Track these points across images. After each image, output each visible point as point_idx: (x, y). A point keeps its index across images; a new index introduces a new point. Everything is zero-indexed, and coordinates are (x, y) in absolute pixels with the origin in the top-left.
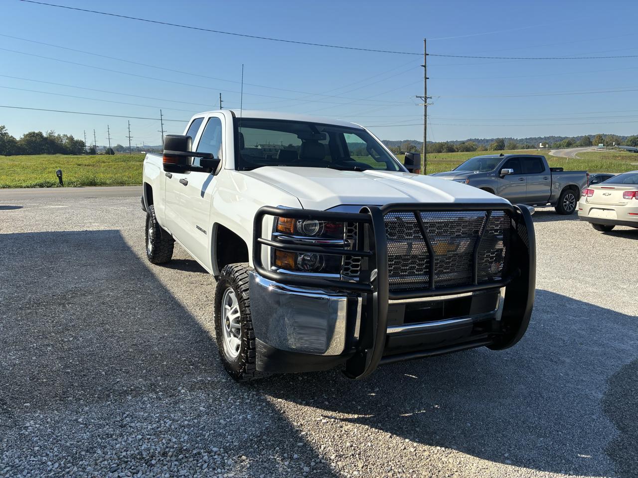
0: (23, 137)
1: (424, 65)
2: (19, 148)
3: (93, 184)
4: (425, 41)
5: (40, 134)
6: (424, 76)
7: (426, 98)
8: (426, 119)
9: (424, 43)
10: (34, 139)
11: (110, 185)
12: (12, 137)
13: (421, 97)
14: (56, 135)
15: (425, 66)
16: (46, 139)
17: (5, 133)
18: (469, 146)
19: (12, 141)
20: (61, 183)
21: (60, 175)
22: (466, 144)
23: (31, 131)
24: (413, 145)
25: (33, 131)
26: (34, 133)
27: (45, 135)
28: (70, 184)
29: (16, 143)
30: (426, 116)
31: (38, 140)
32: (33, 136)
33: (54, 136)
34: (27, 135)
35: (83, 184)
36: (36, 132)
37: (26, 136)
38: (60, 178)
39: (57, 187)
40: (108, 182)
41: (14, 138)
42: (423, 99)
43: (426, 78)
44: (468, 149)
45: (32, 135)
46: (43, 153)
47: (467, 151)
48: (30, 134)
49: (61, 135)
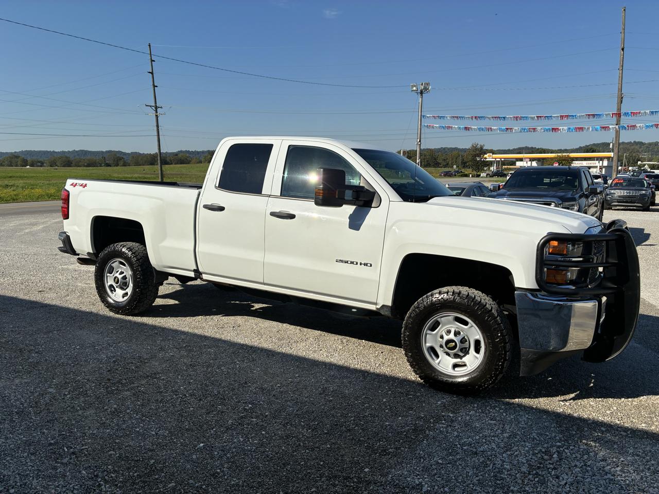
1: (151, 71)
4: (150, 46)
6: (152, 83)
7: (156, 108)
8: (158, 130)
9: (149, 49)
13: (151, 106)
15: (152, 73)
18: (182, 158)
22: (180, 156)
24: (121, 156)
30: (158, 126)
42: (154, 108)
43: (155, 86)
44: (182, 162)
47: (181, 163)
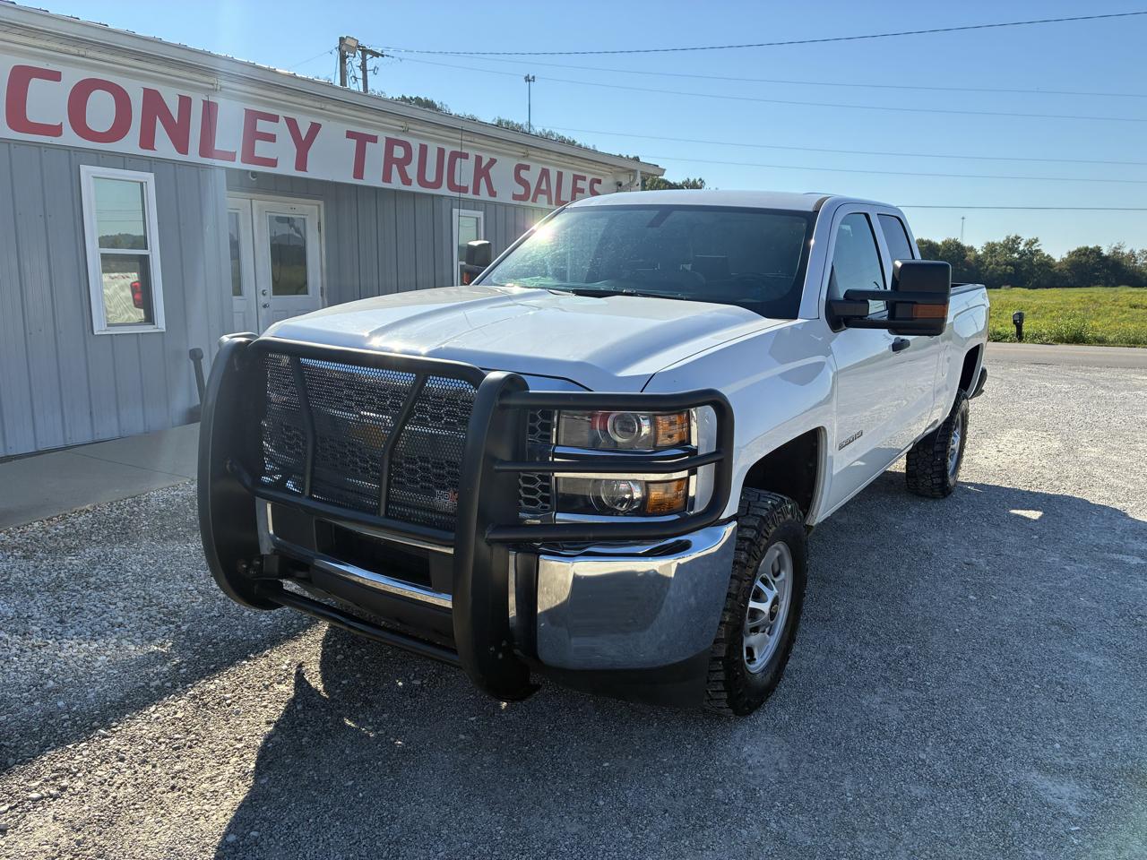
0: (1066, 256)
2: (1055, 276)
3: (1077, 339)
5: (1097, 251)
10: (1084, 259)
11: (1113, 344)
12: (1048, 256)
14: (1126, 251)
16: (1107, 258)
17: (1037, 251)
19: (1047, 263)
20: (1020, 336)
21: (1018, 321)
23: (1082, 245)
25: (1085, 246)
26: (1087, 249)
27: (1105, 252)
28: (1037, 338)
29: (1052, 267)
31: (1091, 261)
32: (1084, 254)
33: (1123, 254)
34: (1073, 253)
35: (1060, 339)
36: (1091, 246)
37: (1071, 254)
38: (1019, 327)
39: (1011, 341)
40: (1111, 338)
41: (1051, 259)
45: (1083, 252)
46: (1096, 284)
48: (1079, 250)
49: (1137, 252)
